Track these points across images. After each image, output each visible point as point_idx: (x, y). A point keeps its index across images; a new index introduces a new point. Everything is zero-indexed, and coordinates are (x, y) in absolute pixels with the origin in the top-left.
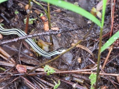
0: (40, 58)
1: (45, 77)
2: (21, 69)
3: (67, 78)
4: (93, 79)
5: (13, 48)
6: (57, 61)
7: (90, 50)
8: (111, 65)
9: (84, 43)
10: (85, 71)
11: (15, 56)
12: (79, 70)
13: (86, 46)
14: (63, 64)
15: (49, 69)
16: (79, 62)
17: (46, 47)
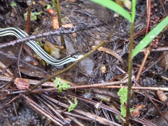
0: (48, 68)
1: (55, 95)
2: (21, 84)
3: (87, 96)
4: (123, 95)
5: (10, 55)
6: (72, 72)
7: (118, 55)
8: (148, 74)
9: (109, 45)
10: (111, 84)
11: (12, 66)
12: (103, 84)
13: (112, 49)
14: (80, 75)
15: (60, 84)
16: (104, 71)
17: (56, 52)
